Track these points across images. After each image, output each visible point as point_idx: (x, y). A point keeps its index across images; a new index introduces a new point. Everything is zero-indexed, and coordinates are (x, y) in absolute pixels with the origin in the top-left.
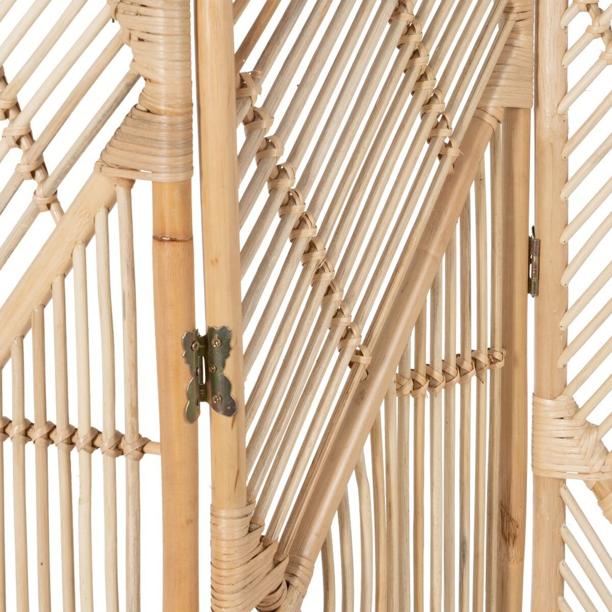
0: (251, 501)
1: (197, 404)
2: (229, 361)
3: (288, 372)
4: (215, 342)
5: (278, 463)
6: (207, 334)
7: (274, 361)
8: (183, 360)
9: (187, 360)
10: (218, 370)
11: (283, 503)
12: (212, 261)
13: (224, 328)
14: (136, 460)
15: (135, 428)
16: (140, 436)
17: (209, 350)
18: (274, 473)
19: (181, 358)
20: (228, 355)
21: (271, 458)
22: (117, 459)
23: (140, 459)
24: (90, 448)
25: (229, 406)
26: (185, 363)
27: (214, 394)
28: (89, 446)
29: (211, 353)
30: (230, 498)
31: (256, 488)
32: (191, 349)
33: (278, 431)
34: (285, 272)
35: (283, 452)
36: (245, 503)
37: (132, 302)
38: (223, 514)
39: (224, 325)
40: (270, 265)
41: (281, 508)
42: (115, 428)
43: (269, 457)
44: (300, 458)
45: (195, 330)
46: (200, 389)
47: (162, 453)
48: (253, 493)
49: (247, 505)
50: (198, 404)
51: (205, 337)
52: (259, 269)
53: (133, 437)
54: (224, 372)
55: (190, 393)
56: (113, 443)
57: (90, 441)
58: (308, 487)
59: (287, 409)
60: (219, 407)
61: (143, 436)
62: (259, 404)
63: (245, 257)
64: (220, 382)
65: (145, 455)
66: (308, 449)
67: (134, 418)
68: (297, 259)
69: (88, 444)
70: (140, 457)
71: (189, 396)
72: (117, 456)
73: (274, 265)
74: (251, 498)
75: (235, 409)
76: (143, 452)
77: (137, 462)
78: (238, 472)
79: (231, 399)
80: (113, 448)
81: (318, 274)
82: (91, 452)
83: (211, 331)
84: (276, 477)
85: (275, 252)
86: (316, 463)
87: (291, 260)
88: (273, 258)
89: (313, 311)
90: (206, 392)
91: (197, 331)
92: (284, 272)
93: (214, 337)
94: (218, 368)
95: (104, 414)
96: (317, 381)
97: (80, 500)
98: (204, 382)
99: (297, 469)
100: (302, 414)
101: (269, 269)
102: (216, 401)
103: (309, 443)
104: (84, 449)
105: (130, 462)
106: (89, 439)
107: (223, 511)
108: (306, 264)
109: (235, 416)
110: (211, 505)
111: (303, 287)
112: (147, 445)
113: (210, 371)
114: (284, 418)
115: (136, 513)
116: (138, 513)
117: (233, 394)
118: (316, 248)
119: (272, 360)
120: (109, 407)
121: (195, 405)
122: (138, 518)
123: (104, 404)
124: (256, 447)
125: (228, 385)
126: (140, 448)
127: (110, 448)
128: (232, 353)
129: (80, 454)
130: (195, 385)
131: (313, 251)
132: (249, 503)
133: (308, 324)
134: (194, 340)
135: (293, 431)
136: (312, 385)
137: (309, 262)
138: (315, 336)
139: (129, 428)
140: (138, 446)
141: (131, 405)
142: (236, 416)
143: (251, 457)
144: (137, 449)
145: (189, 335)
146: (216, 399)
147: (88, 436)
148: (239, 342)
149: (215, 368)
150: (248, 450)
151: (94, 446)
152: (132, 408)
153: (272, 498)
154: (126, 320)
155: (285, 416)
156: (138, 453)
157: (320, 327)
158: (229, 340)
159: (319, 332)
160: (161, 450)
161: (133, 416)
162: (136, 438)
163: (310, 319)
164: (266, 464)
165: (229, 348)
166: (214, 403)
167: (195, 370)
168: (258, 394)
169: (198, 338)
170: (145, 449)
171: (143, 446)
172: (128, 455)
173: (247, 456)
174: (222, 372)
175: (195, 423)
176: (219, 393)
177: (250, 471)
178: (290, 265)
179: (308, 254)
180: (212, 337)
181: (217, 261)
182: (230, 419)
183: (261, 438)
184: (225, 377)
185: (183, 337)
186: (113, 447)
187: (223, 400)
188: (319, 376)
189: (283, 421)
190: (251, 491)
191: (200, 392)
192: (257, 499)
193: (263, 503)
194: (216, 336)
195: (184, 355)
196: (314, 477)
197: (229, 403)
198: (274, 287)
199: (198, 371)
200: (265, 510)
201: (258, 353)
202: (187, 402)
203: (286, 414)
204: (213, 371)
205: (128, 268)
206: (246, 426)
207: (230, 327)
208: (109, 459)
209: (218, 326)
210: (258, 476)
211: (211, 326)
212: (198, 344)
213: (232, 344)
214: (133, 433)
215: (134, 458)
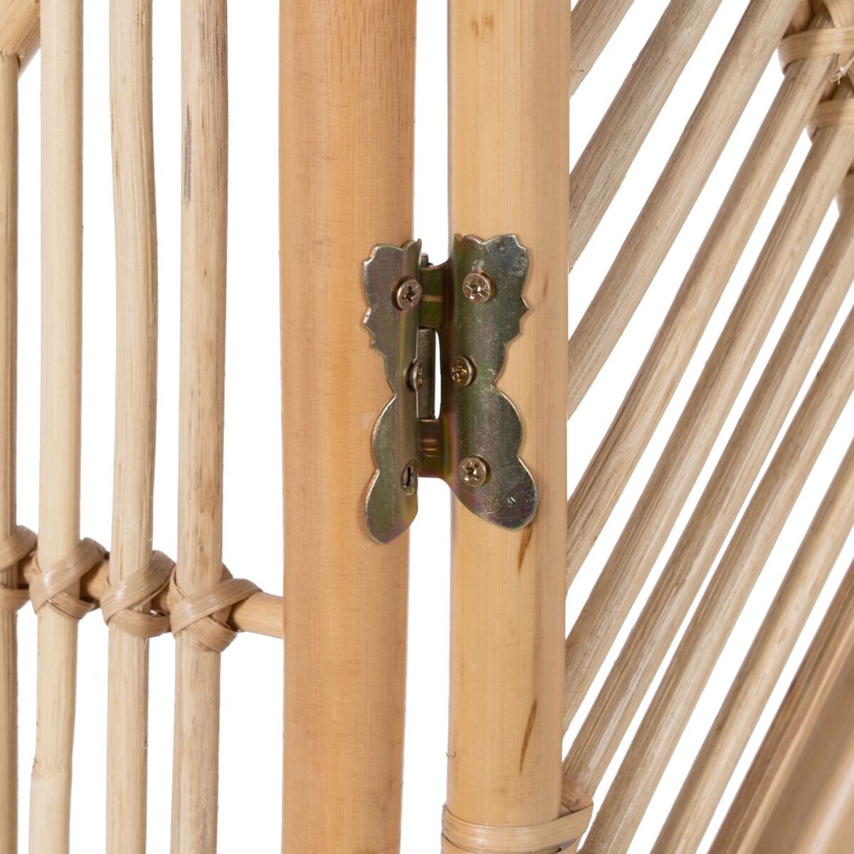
0: (577, 802)
1: (408, 484)
2: (517, 351)
3: (721, 402)
4: (473, 286)
5: (675, 685)
6: (449, 261)
7: (672, 362)
8: (363, 338)
9: (377, 339)
10: (479, 377)
11: (687, 813)
12: (475, 24)
13: (505, 242)
14: (208, 649)
15: (209, 549)
16: (225, 574)
17: (456, 311)
18: (660, 717)
19: (358, 328)
20: (514, 331)
21: (652, 670)
22: (153, 641)
23: (222, 649)
24: (73, 603)
25: (509, 495)
26: (372, 346)
27: (465, 452)
28: (71, 595)
29: (461, 319)
30: (503, 791)
31: (594, 762)
32: (390, 303)
33: (679, 584)
34: (724, 82)
35: (691, 652)
36: (555, 807)
37: (212, 145)
38: (481, 841)
39: (504, 232)
40: (672, 55)
41: (679, 830)
42: (149, 544)
43: (643, 666)
44: (748, 673)
45: (409, 240)
46: (423, 436)
47: (286, 633)
48: (585, 778)
49: (561, 816)
50: (410, 484)
51: (446, 269)
52: (635, 65)
53: (202, 575)
54: (500, 385)
55: (383, 445)
56: (141, 591)
57: (77, 579)
58: (770, 767)
59: (712, 516)
60: (480, 494)
61: (237, 574)
62: (617, 497)
63: (588, 22)
64: (486, 418)
65: (240, 635)
66: (774, 649)
67: (206, 518)
68: (766, 43)
69: (65, 591)
70: (225, 643)
71: (378, 456)
72: (156, 632)
73: (686, 56)
74: (578, 793)
75: (531, 504)
76: (232, 627)
77: (210, 655)
78: (534, 708)
79: (520, 470)
80: (140, 607)
81: (833, 102)
82: (77, 616)
83: (463, 247)
84: (665, 733)
85: (691, 14)
86: (799, 693)
87: (745, 47)
88: (685, 34)
89: (811, 214)
90: (441, 447)
91: (417, 246)
92: (719, 82)
93: (470, 271)
94: (480, 371)
95: (118, 500)
96: (816, 436)
97: (36, 761)
98: (437, 414)
99: (735, 706)
100: (760, 537)
101: (670, 68)
102: (471, 474)
103: (779, 631)
104: (54, 604)
105: (189, 655)
106: (73, 573)
107: (480, 830)
108: (794, 68)
109: (530, 526)
110: (445, 807)
111: (781, 137)
112: (247, 605)
113: (456, 378)
114: (699, 547)
115: (205, 815)
116: (209, 816)
117: (528, 456)
118: (828, 17)
119: (664, 360)
120: (132, 478)
121: (396, 485)
122: (209, 831)
123: (118, 467)
124: (600, 633)
125: (511, 427)
126: (222, 611)
127: (130, 608)
128: (528, 324)
129: (40, 619)
130: (401, 419)
131: (821, 27)
132: (571, 807)
133: (792, 253)
134: (405, 273)
135: (727, 588)
136: (797, 447)
137: (805, 59)
138: (813, 296)
139: (191, 545)
140: (216, 604)
141: (200, 474)
142: (534, 527)
143: (581, 662)
144: (210, 616)
145: (386, 258)
146: (471, 470)
147: (70, 565)
148: (557, 292)
149: (470, 369)
150: (572, 644)
151: (87, 600)
152: (199, 485)
153: (648, 795)
154: (192, 204)
155: (703, 539)
156: (215, 628)
157: (832, 266)
158: (521, 282)
159: (828, 284)
160: (285, 625)
161: (202, 510)
162: (210, 579)
163: (799, 239)
164: (632, 688)
165: (522, 310)
166: (463, 482)
167: (405, 372)
168: (613, 462)
169: (422, 270)
170: (240, 616)
171: (234, 607)
172: (184, 633)
173: (569, 662)
174: (495, 385)
175: (396, 541)
176: (481, 452)
177: (577, 706)
178: (741, 61)
179: (805, 34)
180: (464, 271)
181: (490, 22)
182: (513, 537)
183: (618, 604)
184: (502, 398)
185: (366, 263)
186: (139, 603)
187: (493, 475)
188: (821, 422)
189: (696, 554)
190: (579, 771)
191: (423, 445)
192: (599, 798)
193: (618, 811)
194: (479, 266)
195: (365, 321)
196: (792, 737)
197: (513, 484)
198: (686, 129)
199: (415, 375)
200: (623, 833)
201: (620, 332)
202: (374, 473)
203: (706, 533)
204: (464, 378)
205: (204, 36)
206: (568, 563)
207: (527, 239)
208: (129, 641)
209: (486, 233)
210: (605, 724)
211: (464, 234)
212: (417, 287)
213: (531, 294)
214: (203, 562)
215: (201, 644)
